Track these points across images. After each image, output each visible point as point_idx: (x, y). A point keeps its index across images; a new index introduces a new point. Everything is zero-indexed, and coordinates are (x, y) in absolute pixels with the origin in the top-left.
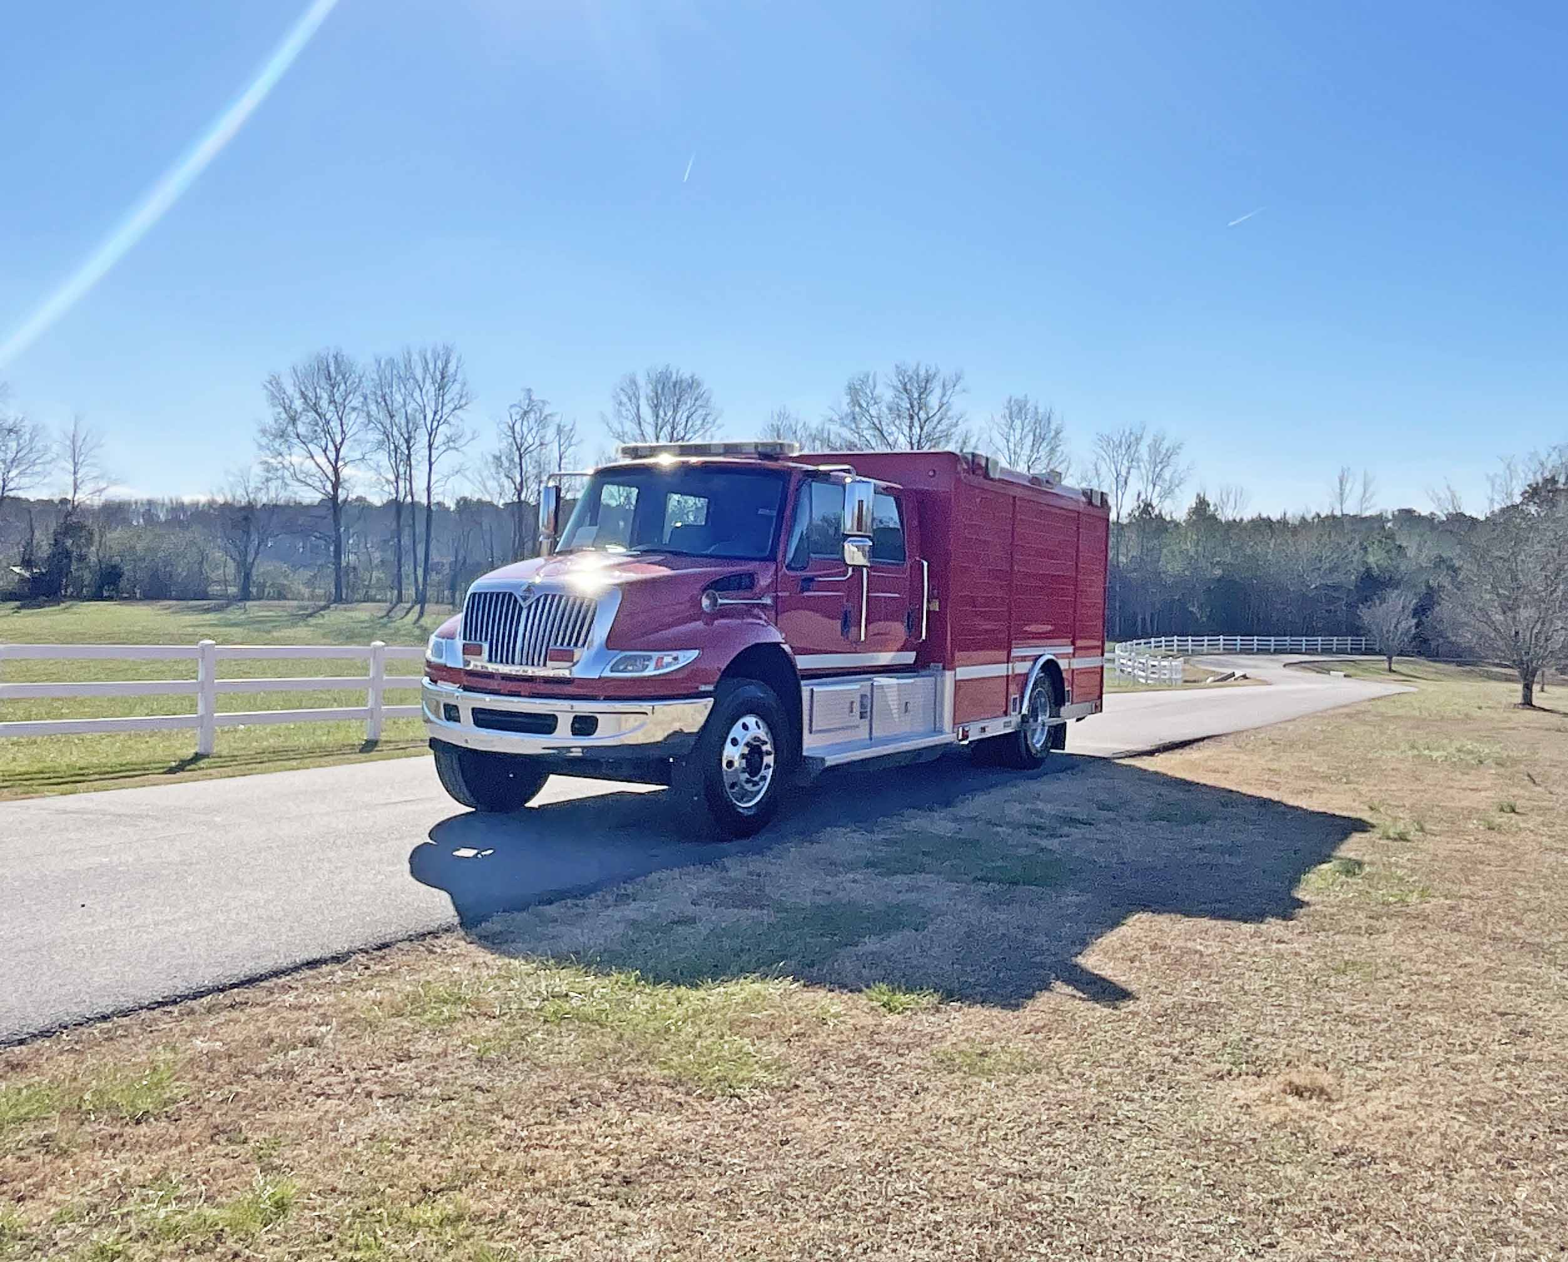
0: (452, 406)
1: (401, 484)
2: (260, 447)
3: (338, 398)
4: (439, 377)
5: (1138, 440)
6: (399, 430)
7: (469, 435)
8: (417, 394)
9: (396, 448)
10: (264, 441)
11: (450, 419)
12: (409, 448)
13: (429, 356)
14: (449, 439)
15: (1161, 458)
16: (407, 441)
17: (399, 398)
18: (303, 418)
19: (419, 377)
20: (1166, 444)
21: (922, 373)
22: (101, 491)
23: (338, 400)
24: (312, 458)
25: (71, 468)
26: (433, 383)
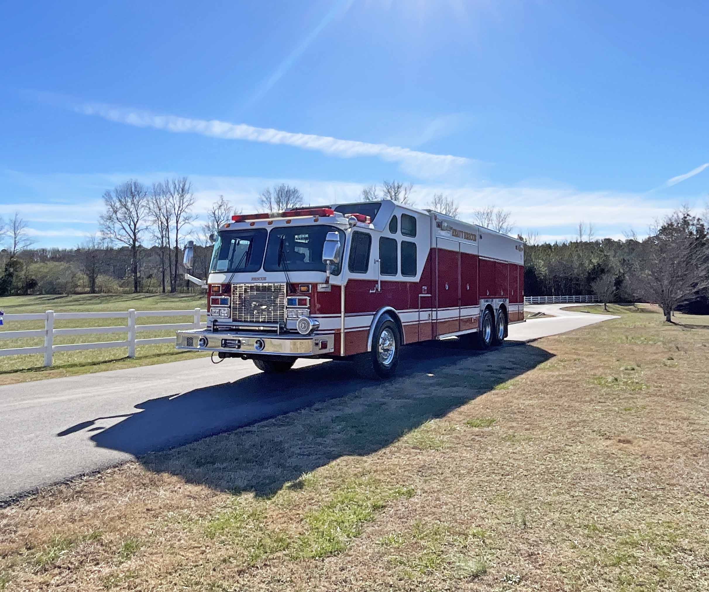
0: (187, 204)
1: (164, 239)
2: (100, 224)
3: (135, 201)
4: (181, 191)
5: (491, 212)
6: (163, 215)
7: (194, 217)
8: (171, 199)
9: (162, 223)
10: (102, 222)
11: (186, 210)
12: (167, 223)
13: (176, 182)
14: (186, 219)
15: (502, 219)
16: (167, 220)
17: (163, 201)
18: (120, 211)
19: (172, 192)
20: (504, 213)
22: (27, 246)
23: (136, 203)
24: (124, 228)
25: (13, 235)
26: (178, 194)
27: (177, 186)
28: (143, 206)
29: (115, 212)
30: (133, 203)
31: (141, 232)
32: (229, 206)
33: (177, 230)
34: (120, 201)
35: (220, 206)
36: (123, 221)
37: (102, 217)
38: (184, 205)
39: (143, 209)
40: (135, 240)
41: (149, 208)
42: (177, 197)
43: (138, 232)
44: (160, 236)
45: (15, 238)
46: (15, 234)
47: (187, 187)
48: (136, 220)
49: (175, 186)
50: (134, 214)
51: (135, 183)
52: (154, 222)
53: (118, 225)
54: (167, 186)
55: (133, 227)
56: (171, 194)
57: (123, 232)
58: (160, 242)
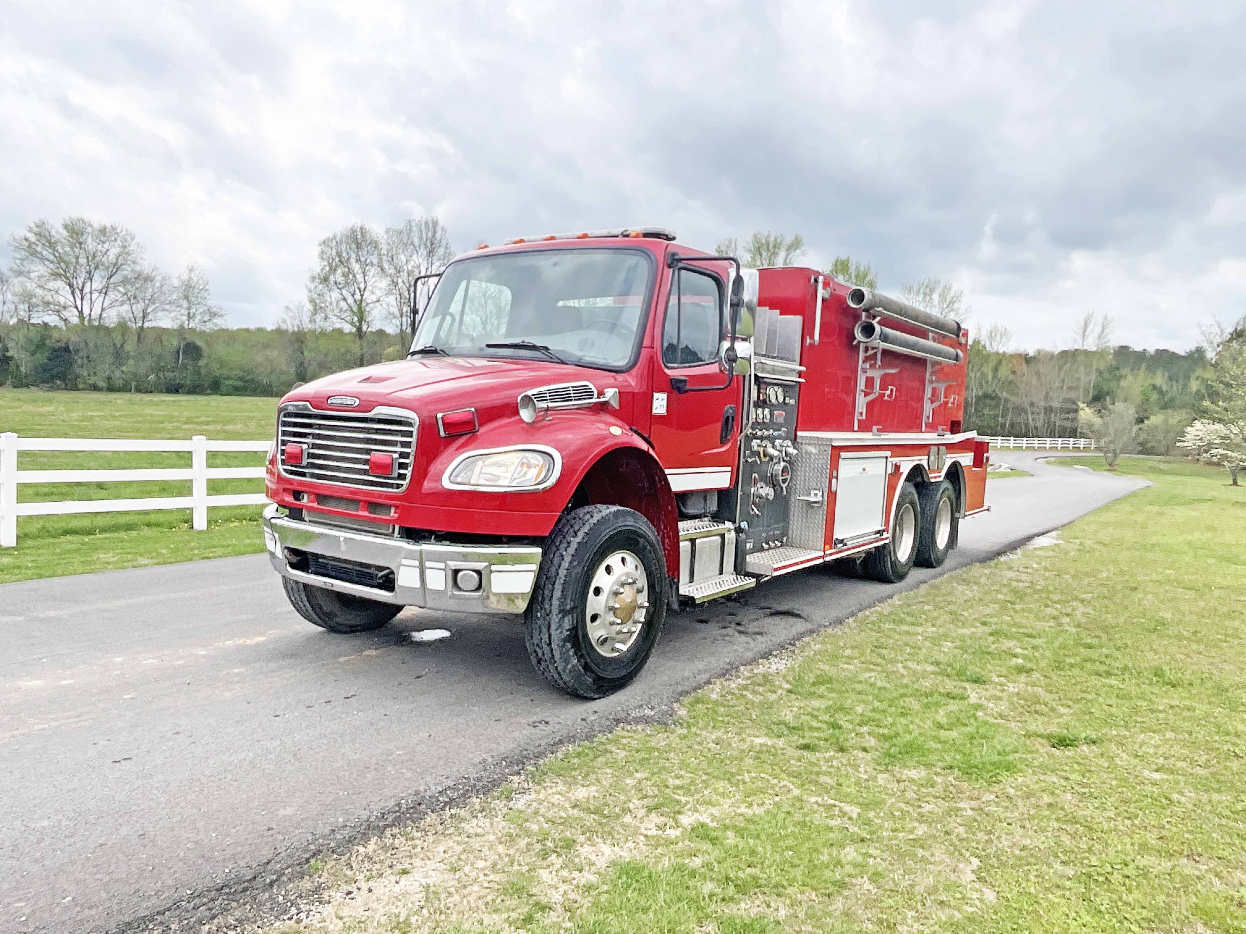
2: (309, 290)
3: (362, 258)
4: (429, 244)
10: (313, 287)
13: (423, 228)
19: (416, 244)
22: (207, 322)
23: (363, 260)
24: (345, 299)
25: (186, 306)
26: (425, 247)
27: (424, 236)
28: (373, 266)
29: (333, 272)
30: (358, 260)
31: (370, 306)
34: (339, 256)
36: (344, 288)
37: (313, 279)
39: (372, 270)
40: (361, 320)
41: (382, 270)
42: (423, 251)
43: (367, 304)
44: (398, 314)
45: (189, 309)
46: (188, 304)
47: (438, 235)
48: (362, 286)
49: (421, 234)
50: (360, 278)
51: (362, 229)
52: (391, 292)
53: (336, 294)
54: (409, 233)
55: (358, 297)
56: (415, 247)
57: (343, 304)
58: (399, 324)
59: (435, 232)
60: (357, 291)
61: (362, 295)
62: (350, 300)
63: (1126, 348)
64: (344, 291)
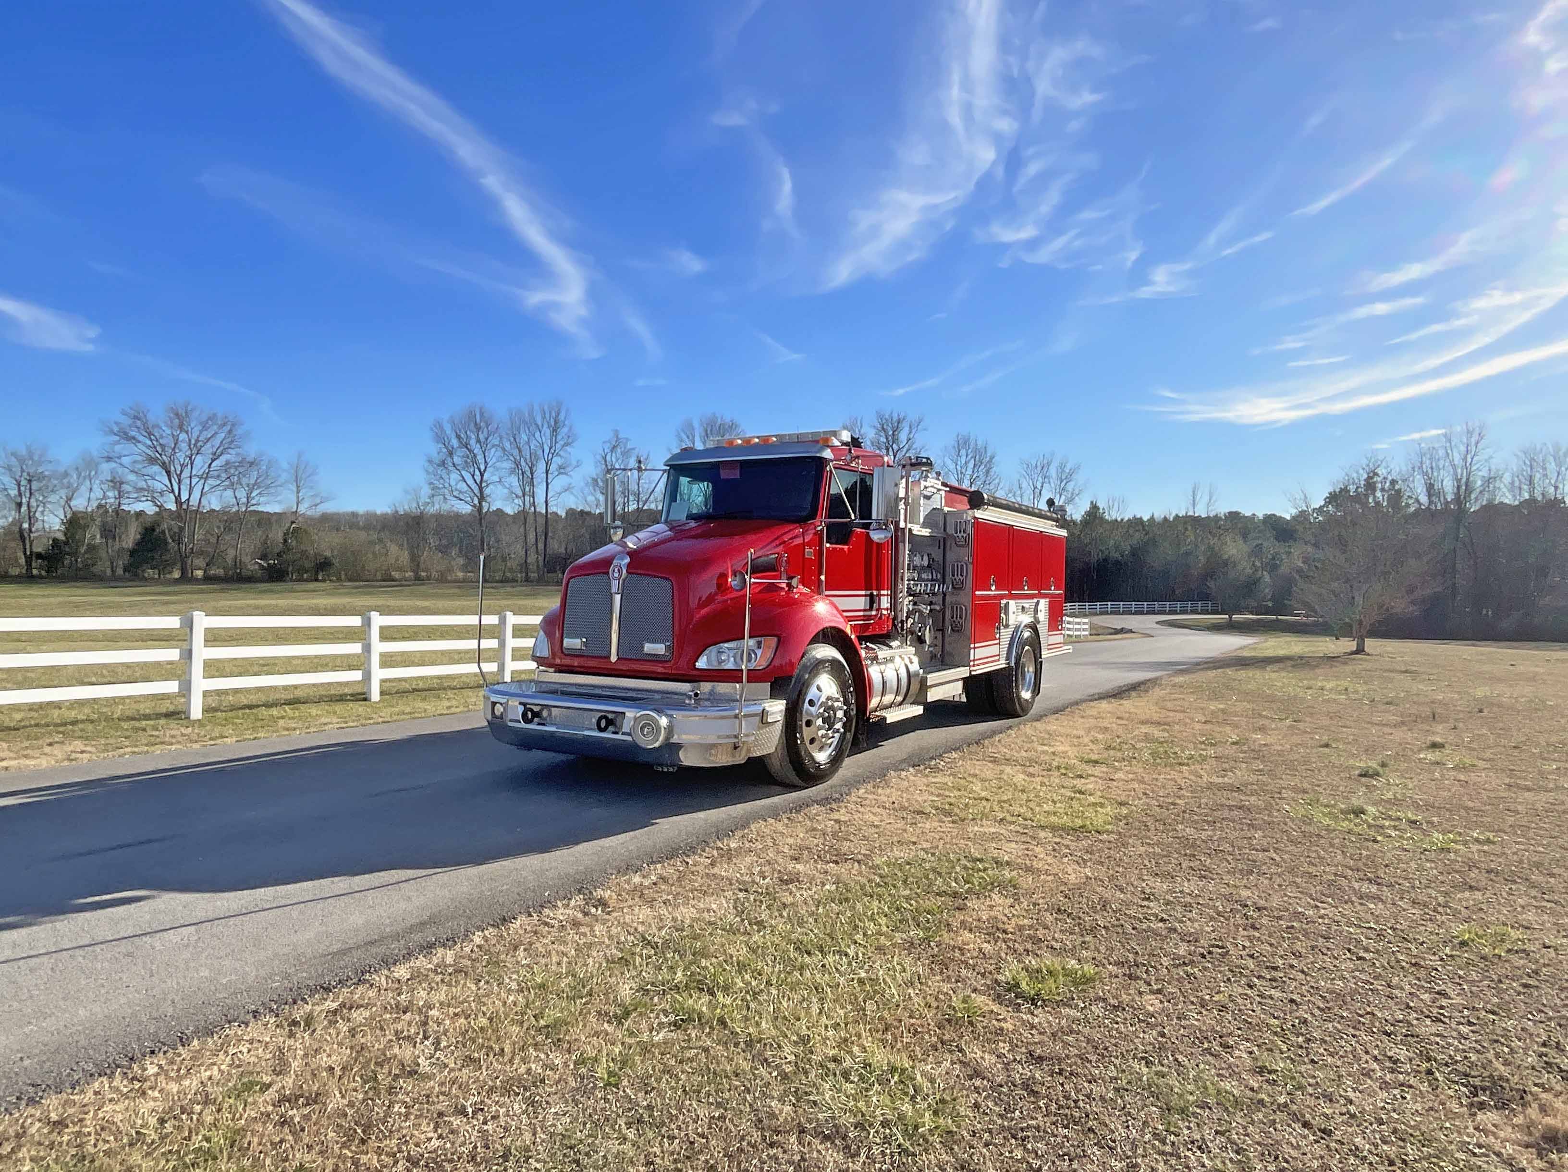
0: (562, 443)
1: (527, 498)
2: (427, 472)
3: (481, 437)
4: (553, 423)
5: (1049, 464)
6: (525, 460)
7: (574, 463)
8: (537, 434)
9: (523, 473)
10: (431, 469)
11: (562, 453)
12: (532, 474)
13: (546, 408)
14: (560, 467)
15: (1065, 478)
16: (531, 468)
17: (524, 437)
18: (459, 453)
19: (540, 423)
20: (1069, 466)
21: (895, 419)
22: (316, 505)
23: (482, 440)
24: (464, 480)
25: (295, 489)
26: (549, 427)
27: (547, 416)
28: (494, 446)
29: (451, 454)
30: (478, 441)
31: (491, 486)
32: (629, 446)
33: (547, 485)
34: (458, 437)
35: (614, 447)
36: (464, 469)
37: (430, 461)
38: (558, 446)
39: (493, 450)
40: (481, 499)
41: (504, 450)
42: (547, 431)
43: (487, 486)
44: (520, 494)
45: (298, 492)
46: (298, 487)
47: (562, 417)
48: (482, 468)
49: (544, 414)
50: (480, 458)
51: (481, 409)
52: (512, 472)
53: (455, 476)
54: (531, 413)
55: (478, 479)
56: (538, 427)
57: (462, 485)
58: (521, 503)
59: (558, 414)
60: (477, 473)
61: (482, 475)
62: (470, 481)
63: (1236, 514)
64: (463, 473)
